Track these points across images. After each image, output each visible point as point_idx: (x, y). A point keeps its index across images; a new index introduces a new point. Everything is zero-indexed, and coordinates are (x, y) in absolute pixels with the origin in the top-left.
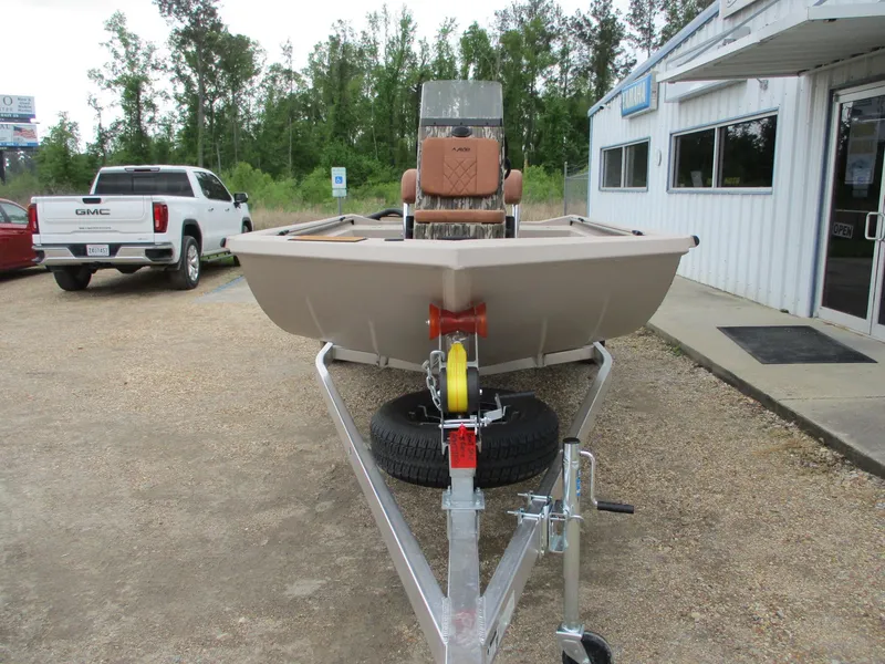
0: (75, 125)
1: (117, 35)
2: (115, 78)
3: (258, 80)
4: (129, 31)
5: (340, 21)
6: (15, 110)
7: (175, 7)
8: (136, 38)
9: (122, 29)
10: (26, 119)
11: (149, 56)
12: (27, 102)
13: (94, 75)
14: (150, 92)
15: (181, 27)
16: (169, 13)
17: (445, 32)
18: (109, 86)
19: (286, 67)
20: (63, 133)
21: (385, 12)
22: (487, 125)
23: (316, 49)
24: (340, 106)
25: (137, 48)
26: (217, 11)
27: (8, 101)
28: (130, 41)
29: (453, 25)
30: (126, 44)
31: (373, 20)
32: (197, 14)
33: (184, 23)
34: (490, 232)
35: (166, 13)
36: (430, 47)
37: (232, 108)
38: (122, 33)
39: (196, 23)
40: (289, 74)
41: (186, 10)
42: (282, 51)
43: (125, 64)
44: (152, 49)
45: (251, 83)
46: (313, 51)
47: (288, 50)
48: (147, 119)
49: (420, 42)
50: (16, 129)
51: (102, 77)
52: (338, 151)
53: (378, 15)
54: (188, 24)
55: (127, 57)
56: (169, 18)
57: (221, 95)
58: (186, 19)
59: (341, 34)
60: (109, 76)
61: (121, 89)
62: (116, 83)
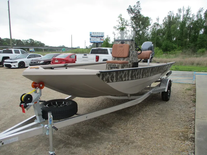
0: (109, 38)
1: (120, 19)
2: (119, 28)
3: (150, 27)
4: (122, 18)
5: (170, 12)
6: (101, 35)
7: (131, 12)
8: (124, 19)
9: (121, 17)
10: (102, 37)
11: (126, 23)
12: (103, 33)
13: (115, 27)
14: (126, 30)
15: (132, 16)
16: (130, 13)
17: (200, 11)
18: (117, 30)
19: (157, 23)
20: (107, 40)
21: (183, 8)
22: (128, 41)
23: (165, 19)
24: (168, 32)
25: (124, 21)
26: (140, 12)
27: (99, 33)
28: (123, 20)
29: (202, 10)
30: (122, 20)
31: (180, 11)
32: (136, 13)
33: (133, 15)
34: (120, 66)
35: (129, 13)
36: (195, 16)
37: (143, 33)
38: (121, 18)
39: (136, 15)
40: (158, 25)
41: (134, 12)
42: (156, 20)
43: (121, 25)
44: (127, 21)
45: (148, 27)
46: (164, 19)
47: (158, 19)
48: (125, 36)
49: (192, 15)
50: (100, 39)
51: (116, 28)
52: (167, 43)
53: (181, 9)
54: (134, 15)
55: (122, 23)
56: (130, 14)
57: (141, 30)
58: (133, 14)
59: (170, 14)
60: (118, 28)
61: (120, 30)
62: (119, 29)
